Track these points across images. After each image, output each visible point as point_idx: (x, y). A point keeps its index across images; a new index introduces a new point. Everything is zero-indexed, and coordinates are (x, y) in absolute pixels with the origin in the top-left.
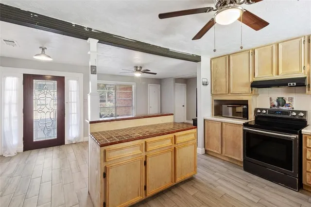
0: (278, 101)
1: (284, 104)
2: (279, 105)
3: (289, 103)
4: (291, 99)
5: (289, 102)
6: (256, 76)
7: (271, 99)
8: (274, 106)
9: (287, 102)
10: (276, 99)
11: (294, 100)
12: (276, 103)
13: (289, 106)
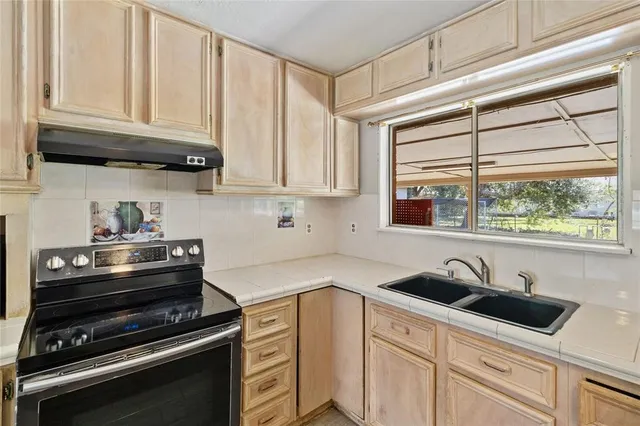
0: (119, 215)
1: (138, 224)
2: (123, 229)
3: (153, 221)
4: (157, 208)
5: (152, 217)
6: (55, 101)
7: (95, 209)
8: (107, 233)
9: (147, 217)
10: (113, 209)
11: (165, 210)
12: (113, 224)
13: (151, 230)
